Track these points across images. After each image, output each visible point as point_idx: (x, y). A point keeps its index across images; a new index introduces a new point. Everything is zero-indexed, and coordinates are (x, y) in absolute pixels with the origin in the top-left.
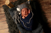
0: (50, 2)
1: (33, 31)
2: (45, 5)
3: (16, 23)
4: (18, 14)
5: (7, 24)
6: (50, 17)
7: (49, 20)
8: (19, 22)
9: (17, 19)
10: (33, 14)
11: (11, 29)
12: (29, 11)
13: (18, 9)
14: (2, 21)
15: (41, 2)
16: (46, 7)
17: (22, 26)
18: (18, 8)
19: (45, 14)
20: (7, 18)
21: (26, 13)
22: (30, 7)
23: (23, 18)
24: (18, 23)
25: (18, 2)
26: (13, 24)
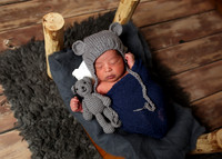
0: (177, 35)
2: (164, 46)
5: (26, 143)
6: (192, 85)
7: (192, 95)
16: (169, 53)
19: (174, 77)
20: (20, 112)
26: (58, 136)
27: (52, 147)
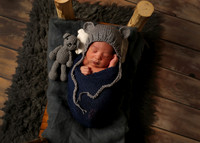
0: (194, 67)
1: (88, 131)
2: (173, 68)
3: (51, 74)
4: (73, 52)
7: (159, 122)
8: (63, 77)
9: (60, 65)
10: (120, 75)
11: (21, 86)
12: (115, 58)
13: (82, 35)
14: (5, 44)
15: (165, 52)
16: (171, 76)
17: (66, 97)
18: (85, 29)
19: (156, 97)
20: (28, 43)
21: (101, 58)
22: (124, 48)
23: (84, 70)
24: (58, 79)
25: (95, 9)
26: (37, 75)
27: (28, 78)
